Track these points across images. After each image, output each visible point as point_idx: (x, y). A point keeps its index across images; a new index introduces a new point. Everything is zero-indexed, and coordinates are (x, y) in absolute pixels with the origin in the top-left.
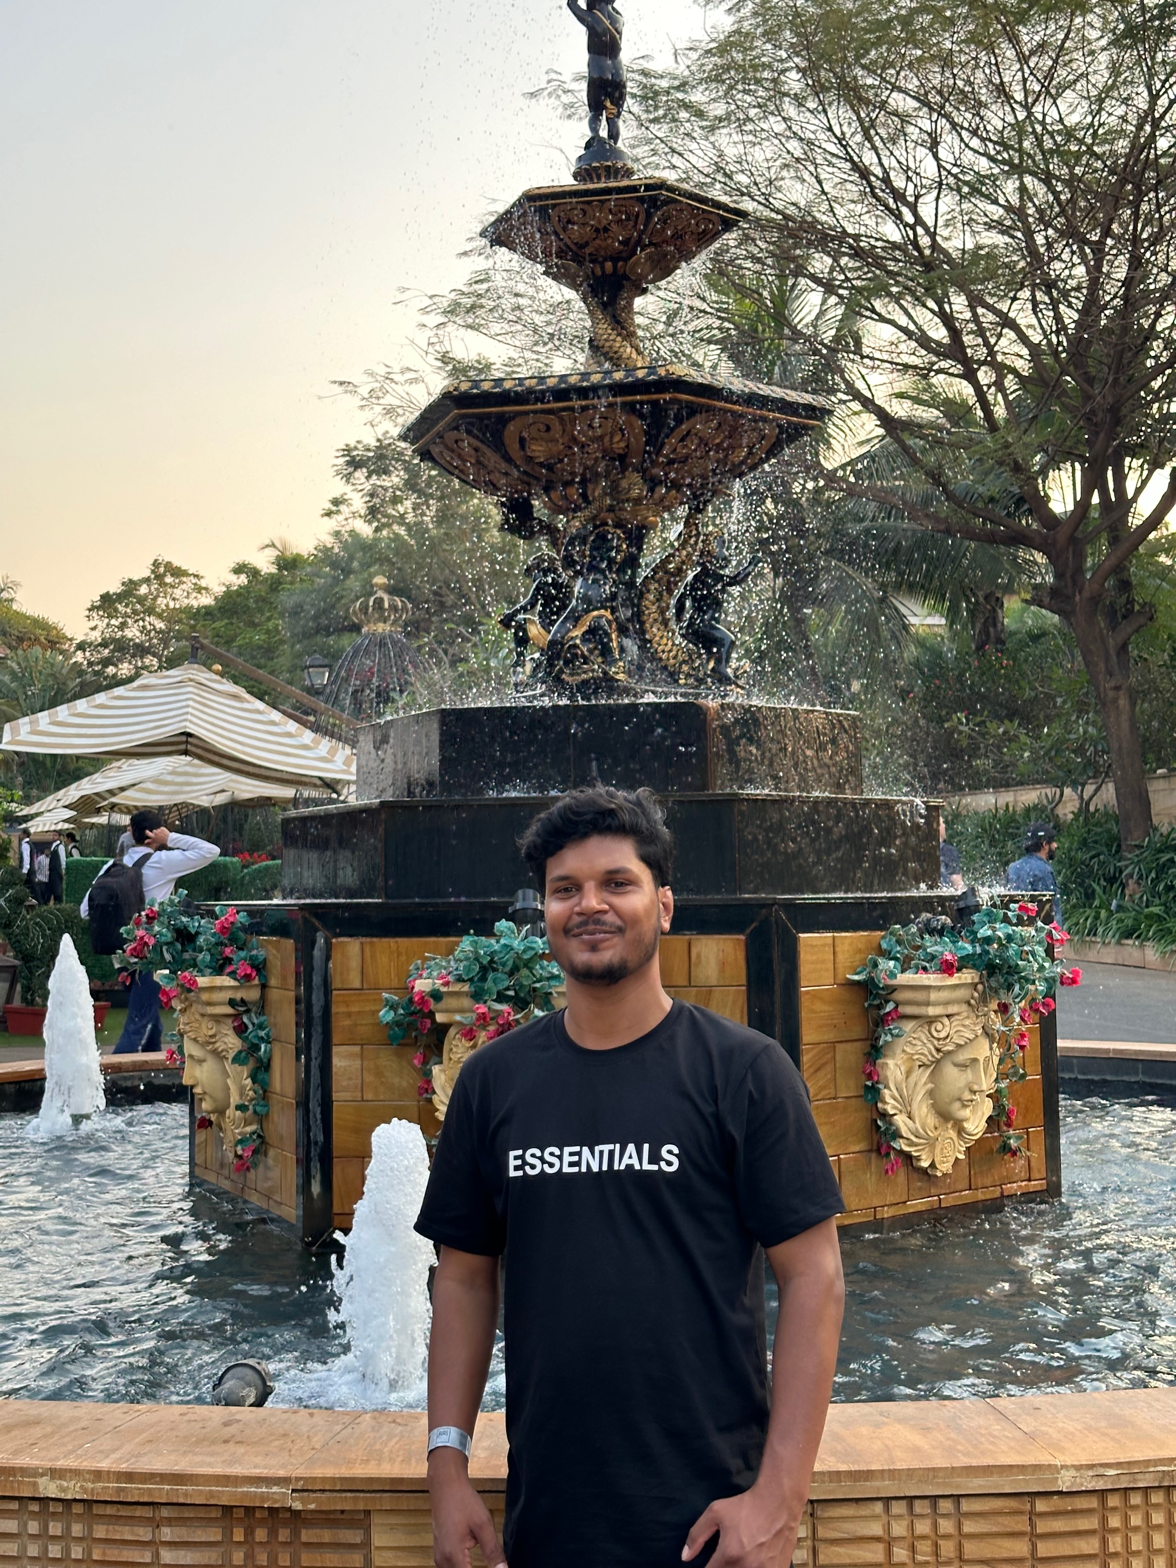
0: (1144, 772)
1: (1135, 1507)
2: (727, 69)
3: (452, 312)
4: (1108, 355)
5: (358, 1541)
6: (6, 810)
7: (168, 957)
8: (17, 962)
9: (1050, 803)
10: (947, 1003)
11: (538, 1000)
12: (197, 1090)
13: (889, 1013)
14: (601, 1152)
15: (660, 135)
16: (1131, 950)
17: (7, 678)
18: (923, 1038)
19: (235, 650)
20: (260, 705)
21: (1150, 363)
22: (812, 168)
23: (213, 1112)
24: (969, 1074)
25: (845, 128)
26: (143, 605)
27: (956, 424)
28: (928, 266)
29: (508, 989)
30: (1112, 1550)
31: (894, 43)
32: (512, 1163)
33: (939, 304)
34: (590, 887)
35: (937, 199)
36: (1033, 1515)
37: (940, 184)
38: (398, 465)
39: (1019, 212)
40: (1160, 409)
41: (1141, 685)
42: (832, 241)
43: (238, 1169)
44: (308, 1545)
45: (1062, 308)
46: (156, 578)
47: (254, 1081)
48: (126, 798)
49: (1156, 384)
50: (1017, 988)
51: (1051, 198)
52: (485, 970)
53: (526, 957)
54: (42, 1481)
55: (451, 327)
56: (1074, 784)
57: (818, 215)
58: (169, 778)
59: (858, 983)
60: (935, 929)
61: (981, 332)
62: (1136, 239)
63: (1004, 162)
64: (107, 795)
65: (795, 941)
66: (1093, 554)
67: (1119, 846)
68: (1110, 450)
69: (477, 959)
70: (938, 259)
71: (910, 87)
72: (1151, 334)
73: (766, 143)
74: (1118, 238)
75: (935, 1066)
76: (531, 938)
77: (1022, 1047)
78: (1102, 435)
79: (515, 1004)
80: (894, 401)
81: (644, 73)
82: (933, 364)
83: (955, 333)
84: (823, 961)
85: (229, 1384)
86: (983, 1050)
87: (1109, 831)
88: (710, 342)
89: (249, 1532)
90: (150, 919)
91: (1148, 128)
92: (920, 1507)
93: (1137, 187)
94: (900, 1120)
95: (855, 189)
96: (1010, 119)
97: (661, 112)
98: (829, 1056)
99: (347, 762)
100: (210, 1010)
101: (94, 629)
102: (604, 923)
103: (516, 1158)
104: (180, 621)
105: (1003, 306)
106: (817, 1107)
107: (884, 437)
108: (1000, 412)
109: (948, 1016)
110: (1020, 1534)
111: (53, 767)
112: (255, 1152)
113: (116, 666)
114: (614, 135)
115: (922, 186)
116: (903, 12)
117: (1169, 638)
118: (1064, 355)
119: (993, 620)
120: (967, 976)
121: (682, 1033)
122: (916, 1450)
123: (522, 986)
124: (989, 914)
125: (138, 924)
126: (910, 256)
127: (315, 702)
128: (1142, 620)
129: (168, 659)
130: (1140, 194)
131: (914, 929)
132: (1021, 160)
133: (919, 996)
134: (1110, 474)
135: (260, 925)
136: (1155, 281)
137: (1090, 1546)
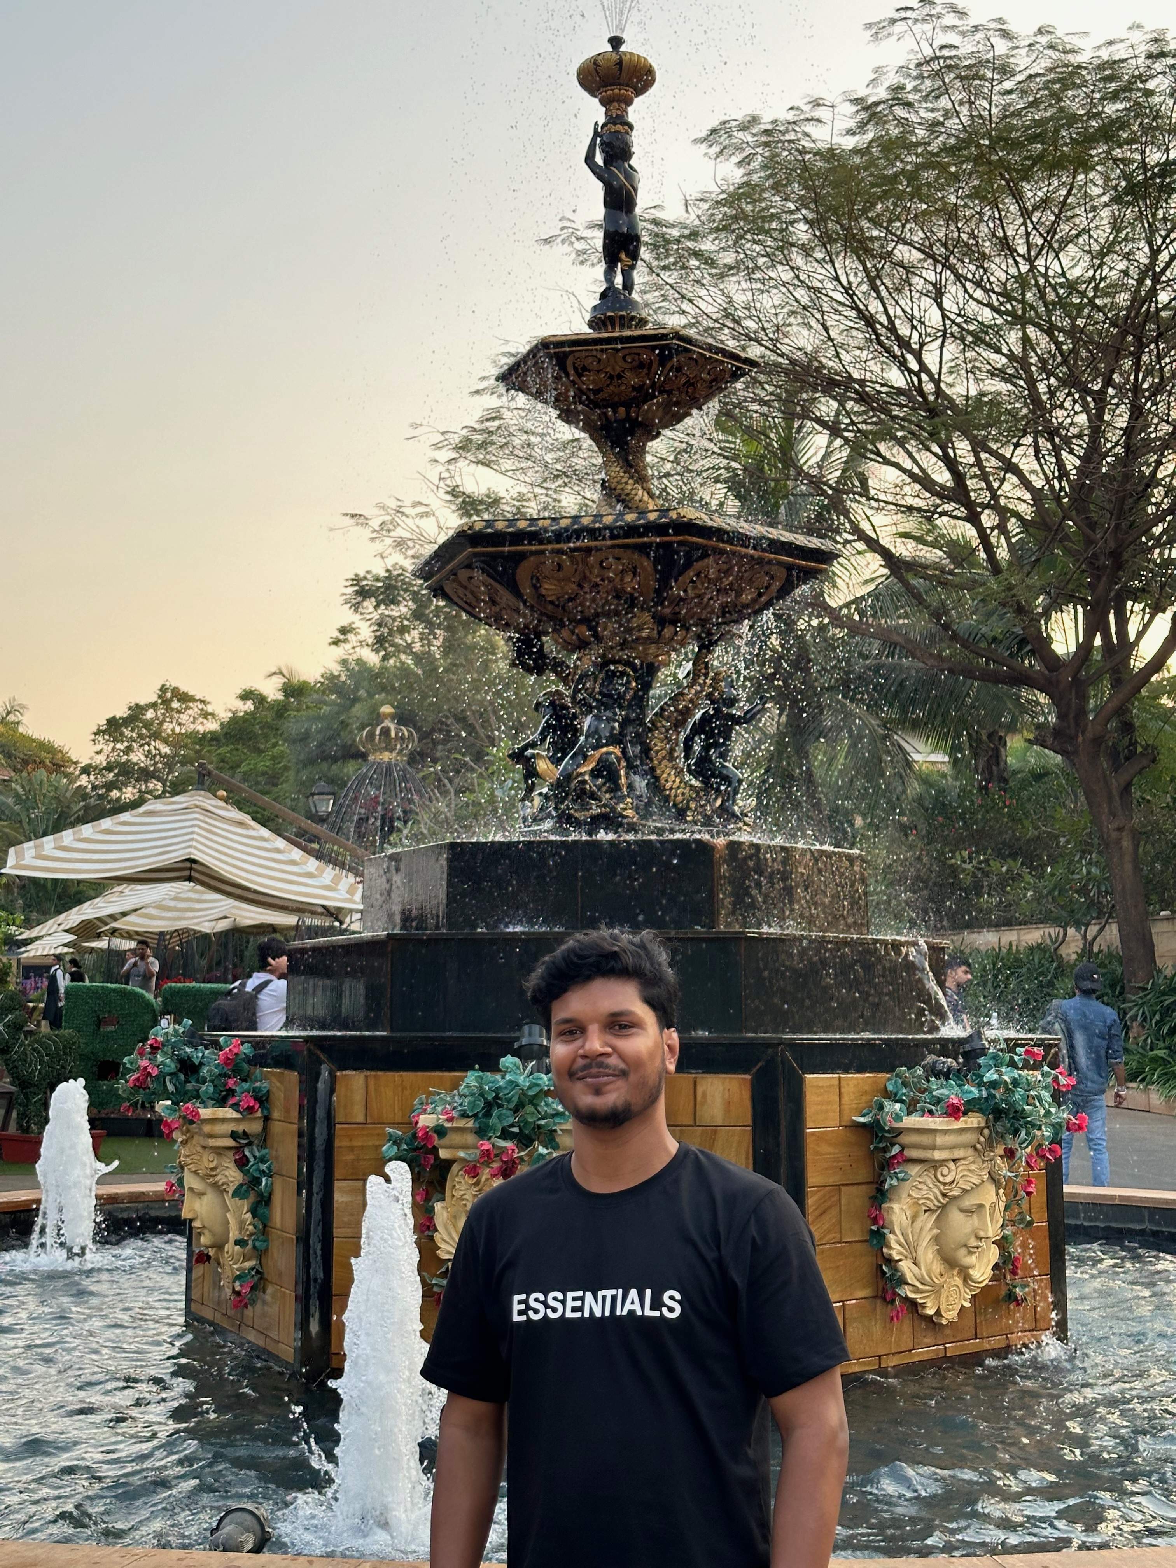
0: (1147, 912)
2: (735, 218)
3: (463, 448)
4: (1110, 501)
6: (5, 933)
7: (171, 1088)
8: (13, 1089)
9: (1053, 943)
10: (952, 1147)
11: (542, 1137)
13: (894, 1157)
14: (604, 1297)
15: (670, 281)
16: (1137, 1093)
17: (10, 801)
18: (929, 1182)
19: (239, 776)
20: (265, 832)
21: (1151, 509)
22: (818, 316)
24: (975, 1221)
25: (852, 278)
26: (149, 730)
27: (959, 565)
28: (933, 412)
29: (512, 1125)
31: (900, 196)
32: (516, 1307)
33: (943, 448)
34: (594, 1030)
35: (942, 347)
37: (945, 332)
38: (407, 596)
39: (1022, 362)
40: (1161, 554)
41: (1144, 826)
42: (839, 386)
43: (235, 1306)
45: (1064, 454)
46: (163, 703)
47: (254, 1216)
48: (128, 923)
49: (1157, 530)
50: (1023, 1133)
51: (1053, 347)
52: (489, 1106)
53: (531, 1093)
55: (462, 463)
56: (1078, 925)
57: (824, 361)
58: (172, 904)
59: (863, 1125)
60: (941, 1071)
61: (984, 476)
62: (1137, 389)
63: (1007, 313)
64: (108, 920)
65: (801, 1082)
66: (1095, 696)
67: (1123, 988)
68: (1112, 594)
69: (482, 1095)
70: (942, 405)
71: (916, 239)
72: (1152, 481)
73: (774, 291)
74: (1119, 388)
76: (536, 1074)
77: (1029, 1194)
78: (1104, 579)
79: (520, 1141)
80: (899, 540)
81: (655, 222)
82: (938, 506)
83: (958, 477)
84: (829, 1103)
85: (228, 1529)
86: (990, 1196)
87: (1114, 972)
88: (717, 481)
90: (154, 1049)
91: (1149, 282)
93: (1138, 339)
94: (906, 1267)
95: (860, 336)
96: (1013, 271)
97: (672, 260)
98: (835, 1198)
99: (351, 891)
100: (212, 1142)
101: (99, 752)
102: (607, 1066)
103: (520, 1302)
104: (185, 746)
105: (1007, 452)
106: (823, 1251)
107: (888, 577)
108: (1003, 553)
111: (54, 890)
112: (253, 1288)
113: (120, 790)
114: (628, 285)
115: (928, 335)
116: (909, 167)
117: (1172, 781)
118: (1066, 500)
119: (996, 757)
120: (974, 1120)
121: (687, 1176)
123: (526, 1123)
124: (995, 1057)
125: (142, 1053)
126: (915, 402)
127: (321, 829)
128: (1145, 762)
129: (172, 783)
130: (1141, 346)
131: (920, 1071)
132: (1024, 311)
133: (925, 1139)
134: (1112, 617)
135: (263, 1056)
136: (1156, 430)
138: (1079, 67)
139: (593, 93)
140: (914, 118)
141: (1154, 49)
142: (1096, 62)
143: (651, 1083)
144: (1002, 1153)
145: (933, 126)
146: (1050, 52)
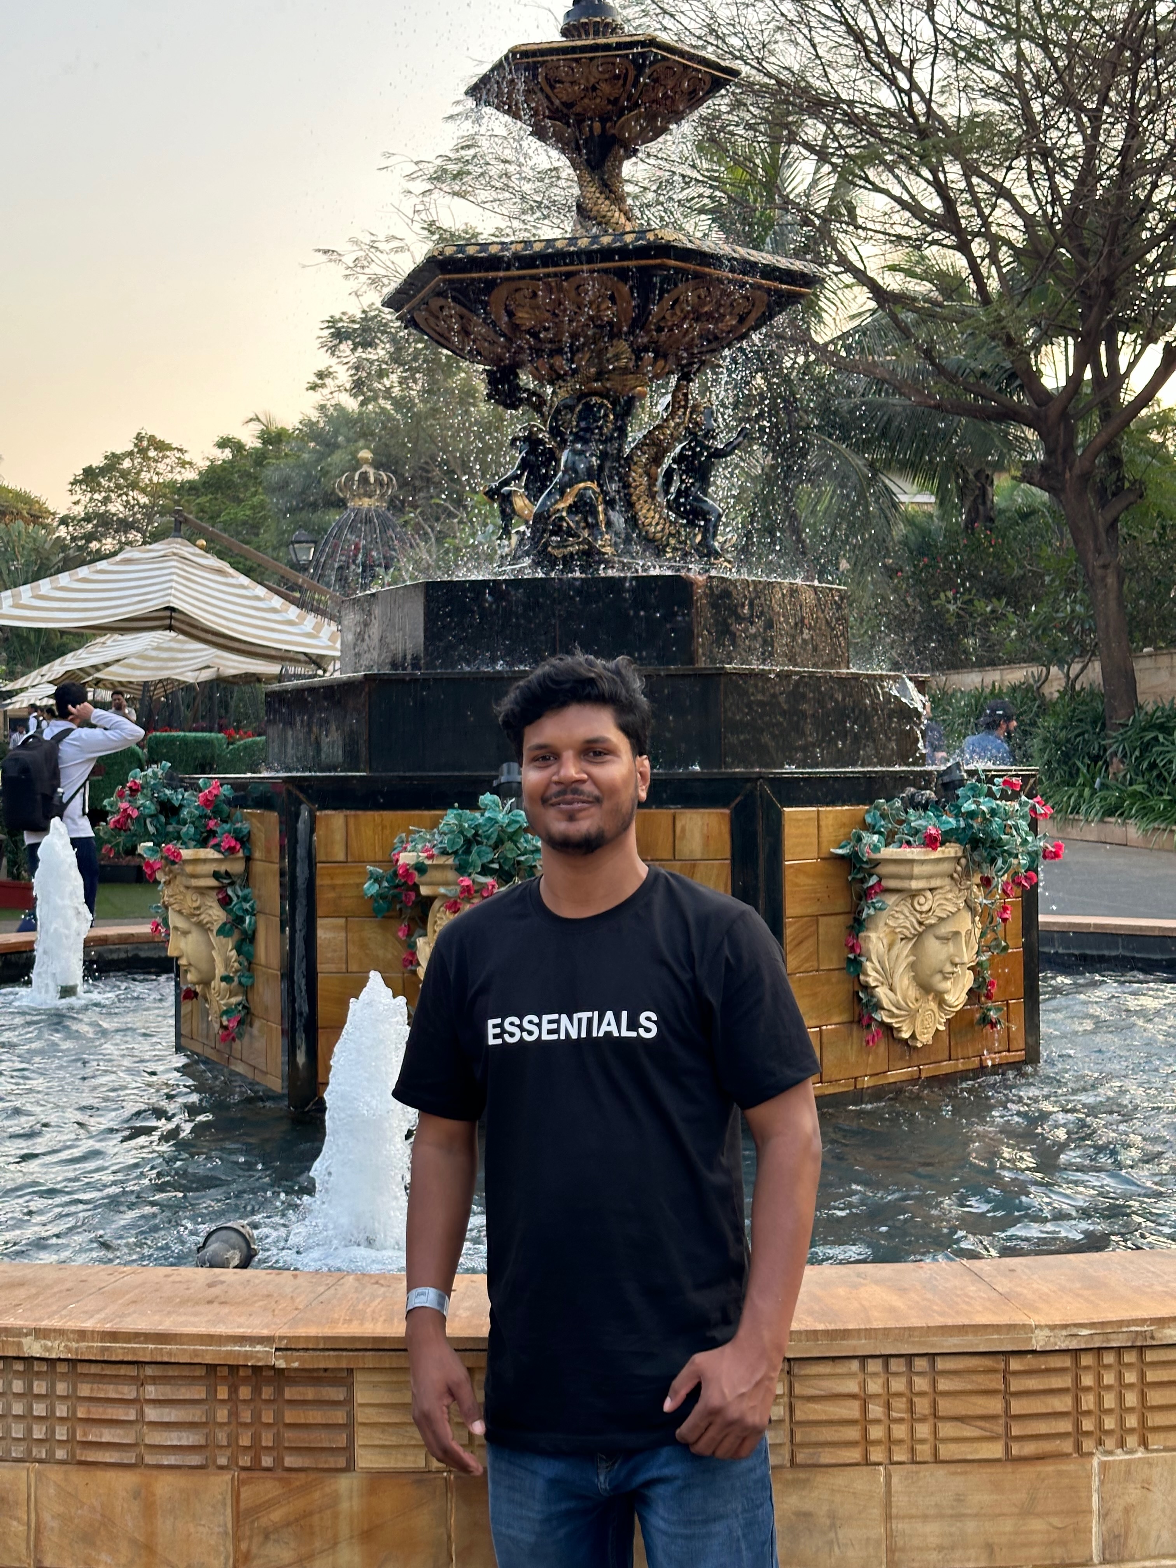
0: (1130, 650)
1: (1108, 1367)
3: (438, 179)
4: (1103, 227)
5: (341, 1398)
7: (151, 829)
9: (1036, 682)
10: (930, 877)
12: (183, 962)
13: (872, 887)
14: (580, 1020)
16: (1115, 828)
19: (220, 525)
20: (244, 580)
21: (1145, 235)
22: (806, 31)
23: (198, 983)
24: (951, 948)
26: (126, 480)
27: (948, 298)
28: (923, 133)
29: (492, 862)
30: (1084, 1408)
32: (491, 1031)
33: (934, 172)
34: (568, 756)
35: (933, 64)
36: (1007, 1373)
37: (936, 48)
38: (384, 338)
39: (1015, 78)
40: (1155, 282)
41: (1129, 563)
42: (826, 107)
43: (224, 1040)
44: (291, 1402)
45: (1058, 178)
46: (140, 451)
47: (239, 953)
48: (111, 673)
49: (1151, 257)
50: (1000, 862)
51: (1048, 64)
52: (469, 843)
53: (510, 830)
54: (27, 1341)
55: (436, 194)
56: (1060, 663)
57: (811, 80)
58: (154, 654)
59: (842, 857)
60: (919, 803)
61: (975, 202)
62: (1133, 108)
63: (1001, 27)
64: (91, 671)
65: (780, 814)
66: (1084, 430)
67: (1104, 725)
68: (1103, 325)
69: (461, 832)
70: (933, 126)
72: (1147, 205)
74: (1115, 106)
75: (918, 939)
76: (516, 811)
77: (1005, 920)
78: (1096, 309)
79: (500, 877)
80: (887, 273)
82: (927, 235)
83: (949, 203)
84: (807, 836)
85: (214, 1246)
86: (966, 923)
87: (1094, 709)
88: (701, 212)
89: (233, 1390)
90: (134, 791)
92: (896, 1365)
93: (1135, 53)
94: (882, 993)
95: (850, 53)
98: (812, 929)
99: (332, 638)
100: (195, 882)
101: (76, 503)
102: (582, 793)
103: (495, 1026)
104: (164, 496)
105: (998, 176)
107: (874, 311)
108: (993, 285)
109: (931, 890)
110: (994, 1392)
111: (38, 642)
112: (241, 1023)
113: (100, 541)
115: (918, 51)
117: (1158, 516)
118: (1059, 227)
119: (983, 495)
120: (951, 850)
121: (659, 899)
122: (892, 1310)
123: (506, 859)
124: (973, 788)
125: (121, 795)
126: (906, 123)
127: (301, 578)
128: (1132, 498)
129: (151, 534)
130: (1138, 61)
131: (898, 803)
132: (1018, 23)
133: (903, 869)
134: (1103, 348)
135: (244, 798)
136: (1152, 150)
137: (1064, 1404)
143: (624, 810)
144: (978, 881)
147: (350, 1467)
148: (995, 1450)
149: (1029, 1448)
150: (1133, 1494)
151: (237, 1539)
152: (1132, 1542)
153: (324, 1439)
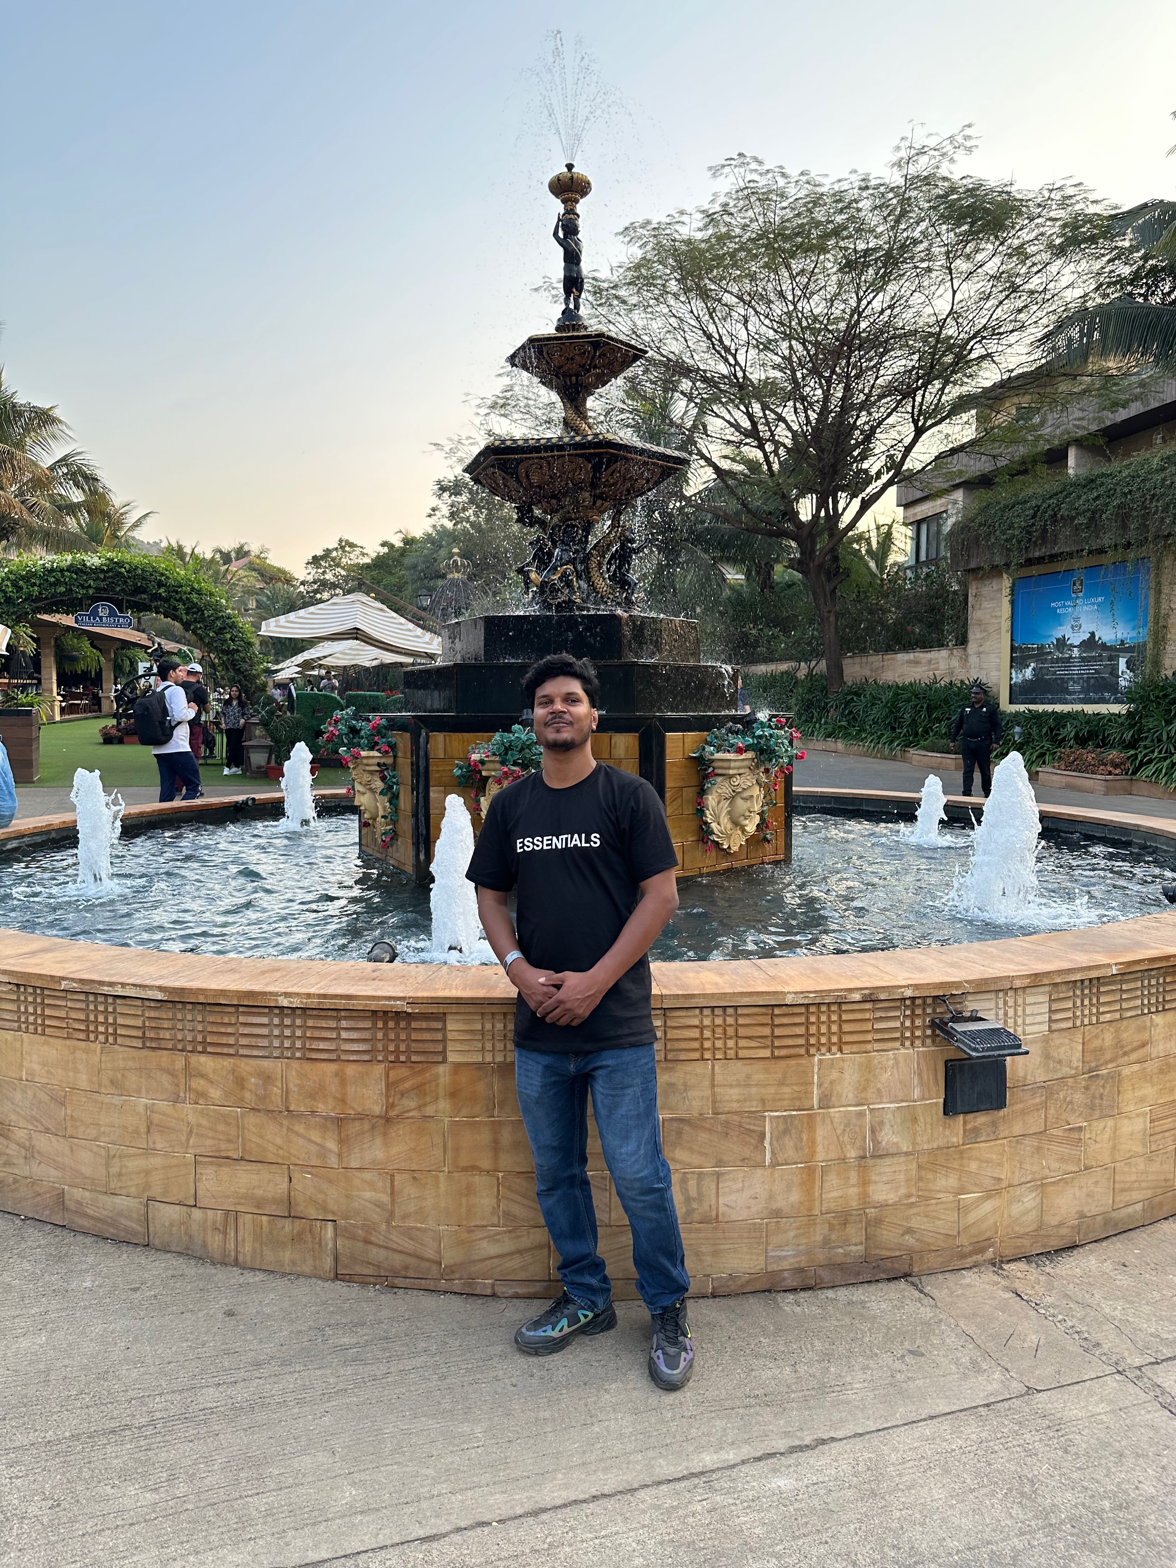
0: (841, 654)
1: (823, 1012)
2: (638, 278)
3: (493, 407)
4: (832, 437)
5: (440, 1027)
6: (266, 667)
7: (346, 741)
8: (275, 743)
9: (794, 670)
10: (739, 768)
12: (362, 808)
13: (710, 773)
16: (830, 744)
17: (265, 599)
19: (382, 586)
21: (853, 442)
22: (682, 333)
24: (749, 803)
25: (700, 312)
26: (334, 562)
27: (753, 473)
28: (741, 387)
29: (518, 759)
30: (811, 1033)
31: (726, 267)
32: (519, 845)
33: (746, 408)
35: (747, 351)
36: (773, 1015)
37: (749, 343)
38: (466, 490)
39: (789, 360)
41: (841, 610)
42: (692, 373)
43: (383, 847)
44: (414, 1029)
45: (809, 412)
46: (341, 548)
47: (391, 804)
48: (326, 662)
49: (855, 453)
50: (774, 761)
51: (805, 353)
52: (507, 749)
53: (528, 743)
54: (280, 999)
55: (492, 416)
56: (806, 661)
57: (685, 359)
58: (349, 652)
59: (695, 758)
60: (734, 731)
61: (767, 424)
62: (848, 376)
63: (782, 333)
64: (317, 660)
65: (664, 736)
66: (820, 542)
67: (827, 692)
68: (831, 488)
69: (503, 744)
70: (747, 384)
71: (734, 291)
72: (854, 427)
73: (658, 319)
74: (838, 375)
77: (776, 790)
78: (827, 480)
79: (522, 767)
80: (722, 460)
82: (743, 440)
83: (754, 424)
84: (677, 747)
85: (376, 951)
86: (756, 791)
87: (822, 684)
88: (628, 426)
89: (385, 1023)
90: (336, 722)
91: (856, 316)
92: (718, 1012)
93: (849, 348)
94: (714, 826)
95: (704, 345)
96: (785, 310)
97: (604, 301)
98: (680, 794)
99: (438, 645)
100: (368, 768)
101: (309, 574)
104: (354, 571)
105: (779, 410)
107: (715, 480)
108: (776, 467)
110: (767, 1024)
111: (290, 645)
112: (392, 839)
113: (320, 593)
114: (577, 307)
115: (739, 345)
116: (731, 250)
117: (856, 587)
118: (809, 437)
119: (768, 576)
120: (750, 755)
121: (601, 778)
122: (717, 984)
123: (525, 758)
124: (761, 724)
125: (330, 725)
126: (733, 382)
127: (423, 614)
128: (843, 577)
129: (347, 590)
130: (851, 352)
131: (723, 731)
132: (790, 332)
133: (725, 764)
134: (830, 500)
135: (393, 725)
137: (801, 1030)
138: (822, 194)
139: (557, 196)
140: (733, 221)
141: (863, 184)
142: (831, 192)
145: (744, 227)
146: (807, 186)
147: (444, 1061)
148: (767, 1053)
149: (783, 1052)
150: (835, 1075)
151: (387, 1097)
152: (833, 1099)
153: (431, 1047)
